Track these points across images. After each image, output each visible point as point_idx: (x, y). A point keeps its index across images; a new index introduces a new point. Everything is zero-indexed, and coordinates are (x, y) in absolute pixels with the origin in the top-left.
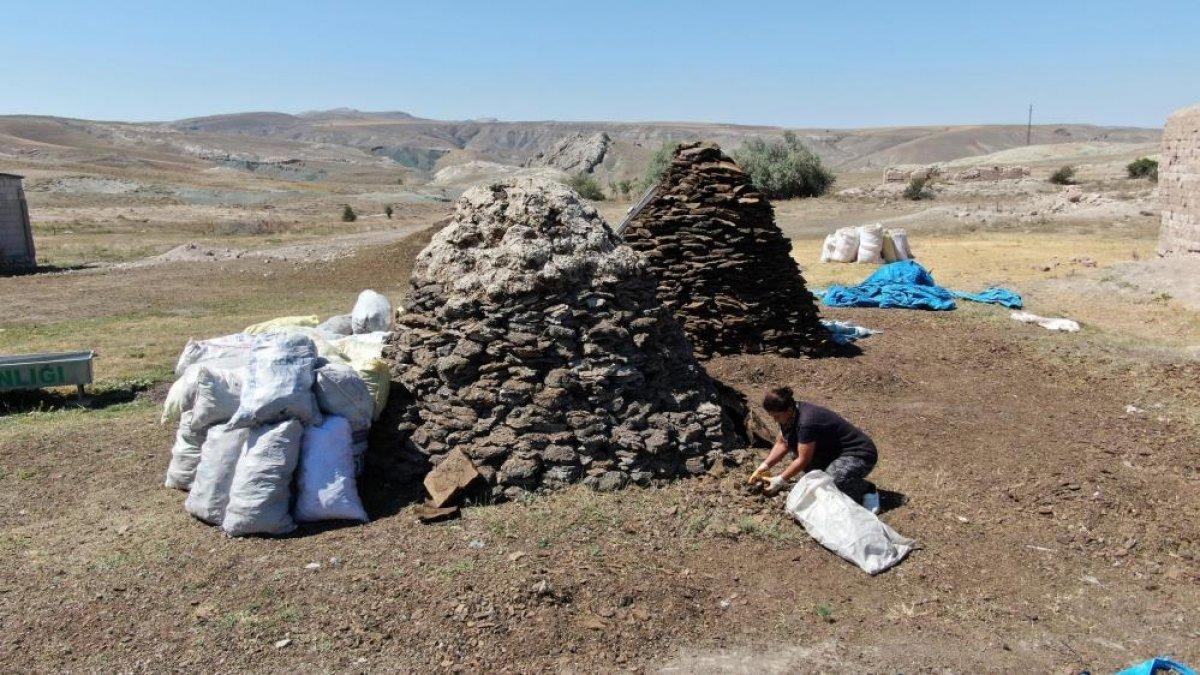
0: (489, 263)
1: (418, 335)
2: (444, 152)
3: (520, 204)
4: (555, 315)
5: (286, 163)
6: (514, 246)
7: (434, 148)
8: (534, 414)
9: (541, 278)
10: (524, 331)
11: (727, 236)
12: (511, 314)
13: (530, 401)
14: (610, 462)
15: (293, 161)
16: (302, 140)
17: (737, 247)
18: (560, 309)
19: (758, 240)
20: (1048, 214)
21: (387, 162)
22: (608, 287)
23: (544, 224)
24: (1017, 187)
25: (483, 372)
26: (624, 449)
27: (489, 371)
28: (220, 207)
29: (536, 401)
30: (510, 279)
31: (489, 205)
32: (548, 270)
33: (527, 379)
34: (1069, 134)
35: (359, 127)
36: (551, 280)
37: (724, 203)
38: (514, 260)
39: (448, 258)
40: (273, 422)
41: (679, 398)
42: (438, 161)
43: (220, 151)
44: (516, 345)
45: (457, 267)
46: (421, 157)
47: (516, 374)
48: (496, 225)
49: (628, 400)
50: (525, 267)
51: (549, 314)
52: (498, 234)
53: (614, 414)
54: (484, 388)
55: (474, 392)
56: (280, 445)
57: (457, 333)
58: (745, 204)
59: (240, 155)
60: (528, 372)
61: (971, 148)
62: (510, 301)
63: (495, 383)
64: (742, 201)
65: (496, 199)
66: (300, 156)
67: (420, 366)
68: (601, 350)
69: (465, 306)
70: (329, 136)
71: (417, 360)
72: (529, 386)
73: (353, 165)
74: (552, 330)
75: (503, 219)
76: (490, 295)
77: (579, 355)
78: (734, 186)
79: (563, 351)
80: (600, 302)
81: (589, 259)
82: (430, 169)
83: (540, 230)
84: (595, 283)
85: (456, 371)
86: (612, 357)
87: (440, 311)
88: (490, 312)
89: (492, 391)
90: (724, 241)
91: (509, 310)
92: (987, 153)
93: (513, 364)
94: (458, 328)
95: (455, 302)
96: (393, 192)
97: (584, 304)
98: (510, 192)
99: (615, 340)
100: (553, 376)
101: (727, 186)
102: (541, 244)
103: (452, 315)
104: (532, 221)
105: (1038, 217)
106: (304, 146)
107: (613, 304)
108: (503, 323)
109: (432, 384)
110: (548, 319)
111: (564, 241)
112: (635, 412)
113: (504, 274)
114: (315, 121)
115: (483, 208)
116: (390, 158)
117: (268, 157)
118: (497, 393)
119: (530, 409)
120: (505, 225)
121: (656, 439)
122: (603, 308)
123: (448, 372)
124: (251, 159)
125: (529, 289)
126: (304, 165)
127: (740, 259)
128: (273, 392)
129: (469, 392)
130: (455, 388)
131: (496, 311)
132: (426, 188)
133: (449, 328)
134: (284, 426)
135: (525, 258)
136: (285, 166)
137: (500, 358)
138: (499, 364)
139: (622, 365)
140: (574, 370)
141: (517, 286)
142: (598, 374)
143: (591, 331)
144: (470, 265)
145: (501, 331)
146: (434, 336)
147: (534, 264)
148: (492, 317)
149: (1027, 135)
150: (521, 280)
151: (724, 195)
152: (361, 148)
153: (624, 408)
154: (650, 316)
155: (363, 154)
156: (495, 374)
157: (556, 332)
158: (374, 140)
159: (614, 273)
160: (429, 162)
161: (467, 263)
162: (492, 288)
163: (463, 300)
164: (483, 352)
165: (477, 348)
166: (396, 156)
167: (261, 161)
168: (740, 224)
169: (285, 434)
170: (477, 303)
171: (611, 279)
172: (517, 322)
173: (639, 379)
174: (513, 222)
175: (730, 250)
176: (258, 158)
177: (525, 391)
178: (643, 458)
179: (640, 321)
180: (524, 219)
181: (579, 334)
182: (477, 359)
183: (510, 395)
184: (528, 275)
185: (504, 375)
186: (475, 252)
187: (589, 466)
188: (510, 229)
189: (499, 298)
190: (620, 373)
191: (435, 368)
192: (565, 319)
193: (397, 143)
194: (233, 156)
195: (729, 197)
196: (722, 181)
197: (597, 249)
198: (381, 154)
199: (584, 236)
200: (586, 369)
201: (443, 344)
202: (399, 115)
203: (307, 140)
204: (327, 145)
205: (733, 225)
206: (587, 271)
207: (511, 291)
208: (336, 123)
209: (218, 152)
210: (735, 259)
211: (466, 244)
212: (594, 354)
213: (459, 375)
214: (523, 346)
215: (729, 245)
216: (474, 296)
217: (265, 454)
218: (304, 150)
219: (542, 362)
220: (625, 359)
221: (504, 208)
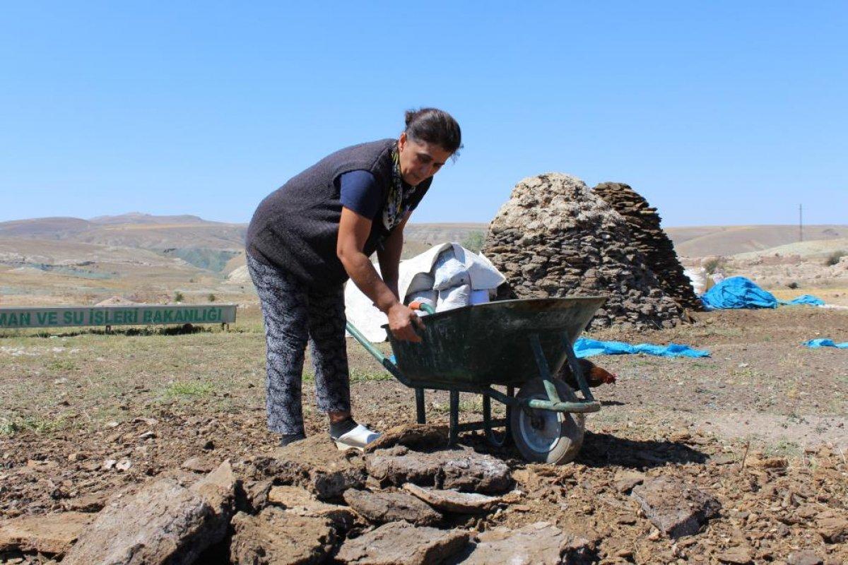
0: (547, 215)
1: (505, 256)
2: (235, 253)
3: (559, 184)
4: (588, 240)
5: (81, 265)
6: (559, 204)
7: (224, 250)
8: (582, 292)
9: (579, 221)
10: (572, 249)
11: (636, 234)
12: (563, 240)
13: (578, 285)
14: (625, 317)
15: (88, 263)
16: (95, 244)
17: (643, 241)
18: (589, 238)
19: (655, 237)
20: (830, 279)
21: (179, 263)
22: (611, 229)
23: (574, 194)
24: (797, 269)
25: (550, 272)
26: (631, 311)
27: (553, 271)
28: (53, 296)
29: (582, 285)
30: (562, 221)
31: (540, 186)
32: (581, 217)
33: (575, 274)
34: (837, 234)
35: (151, 230)
36: (584, 222)
37: (632, 213)
38: (562, 212)
39: (521, 213)
40: (457, 286)
41: (652, 291)
42: (229, 262)
43: (17, 254)
44: (569, 255)
45: (527, 218)
46: (212, 258)
47: (569, 271)
48: (546, 195)
49: (629, 288)
50: (569, 215)
51: (584, 240)
52: (548, 201)
53: (623, 294)
54: (552, 279)
55: (546, 282)
56: (463, 296)
57: (531, 252)
58: (645, 215)
59: (34, 258)
60: (577, 271)
61: (746, 246)
62: (562, 233)
63: (557, 277)
64: (642, 212)
65: (543, 183)
66: (95, 258)
67: (511, 271)
68: (613, 260)
69: (535, 237)
70: (121, 240)
71: (508, 268)
72: (578, 277)
73: (146, 266)
74: (586, 249)
75: (550, 192)
76: (550, 230)
77: (601, 264)
78: (636, 203)
79: (593, 260)
80: (608, 236)
81: (599, 214)
82: (221, 270)
83: (573, 197)
84: (603, 226)
85: (535, 271)
86: (618, 264)
87: (518, 242)
88: (550, 239)
89: (557, 281)
90: (634, 237)
91: (562, 238)
92: (762, 249)
93: (567, 266)
94: (531, 250)
95: (529, 236)
96: (193, 289)
97: (600, 236)
98: (551, 179)
99: (619, 256)
100: (590, 273)
101: (632, 203)
102: (574, 205)
103: (526, 244)
104: (567, 193)
105: (822, 279)
106: (98, 248)
107: (613, 238)
108: (558, 245)
109: (519, 280)
110: (582, 243)
111: (585, 204)
112: (633, 295)
113: (557, 220)
114: (105, 225)
115: (536, 188)
116: (183, 259)
117: (63, 260)
118: (559, 282)
119: (579, 289)
120: (552, 195)
121: (646, 308)
122: (609, 240)
123: (530, 272)
124: (46, 261)
125: (573, 226)
126: (98, 267)
127: (646, 248)
128: (457, 269)
129: (543, 282)
130: (533, 281)
131: (554, 239)
132: (222, 285)
133: (526, 250)
134: (463, 287)
135: (568, 210)
136: (79, 268)
137: (559, 264)
138: (559, 267)
139: (624, 269)
140: (600, 270)
141: (566, 225)
142: (614, 272)
143: (606, 250)
144: (534, 217)
145: (558, 249)
146: (517, 256)
147: (573, 214)
148: (552, 242)
149: (800, 233)
150: (568, 221)
151: (631, 208)
152: (154, 250)
153: (627, 292)
154: (633, 246)
155: (156, 256)
156: (557, 272)
157: (589, 249)
158: (165, 243)
159: (613, 222)
160: (221, 264)
161: (532, 216)
162: (552, 227)
163: (534, 234)
164: (548, 262)
165: (545, 259)
166: (188, 258)
167: (56, 264)
168: (643, 226)
169: (465, 291)
170: (542, 236)
171: (612, 225)
172: (567, 245)
173: (632, 279)
174: (556, 194)
175: (639, 243)
176: (53, 260)
177: (576, 280)
178: (642, 317)
179: (629, 248)
180: (562, 191)
181: (599, 252)
182: (545, 265)
183: (567, 283)
184: (571, 219)
185: (562, 272)
186: (537, 209)
187: (614, 319)
188: (555, 198)
189: (555, 231)
190: (624, 273)
191: (521, 272)
192: (593, 243)
193: (187, 245)
194: (29, 259)
195: (635, 209)
196: (629, 199)
197: (603, 209)
198: (173, 256)
199: (595, 202)
200: (606, 270)
201: (523, 259)
202: (190, 217)
203: (99, 243)
204: (120, 247)
205: (639, 227)
206: (599, 219)
207: (563, 227)
208: (128, 227)
209: (13, 255)
210: (642, 249)
211: (530, 206)
212: (609, 262)
213: (537, 274)
214: (573, 256)
215: (638, 240)
216: (540, 232)
217: (455, 301)
218: (97, 252)
219: (584, 265)
220: (626, 266)
221: (550, 186)
